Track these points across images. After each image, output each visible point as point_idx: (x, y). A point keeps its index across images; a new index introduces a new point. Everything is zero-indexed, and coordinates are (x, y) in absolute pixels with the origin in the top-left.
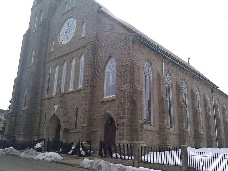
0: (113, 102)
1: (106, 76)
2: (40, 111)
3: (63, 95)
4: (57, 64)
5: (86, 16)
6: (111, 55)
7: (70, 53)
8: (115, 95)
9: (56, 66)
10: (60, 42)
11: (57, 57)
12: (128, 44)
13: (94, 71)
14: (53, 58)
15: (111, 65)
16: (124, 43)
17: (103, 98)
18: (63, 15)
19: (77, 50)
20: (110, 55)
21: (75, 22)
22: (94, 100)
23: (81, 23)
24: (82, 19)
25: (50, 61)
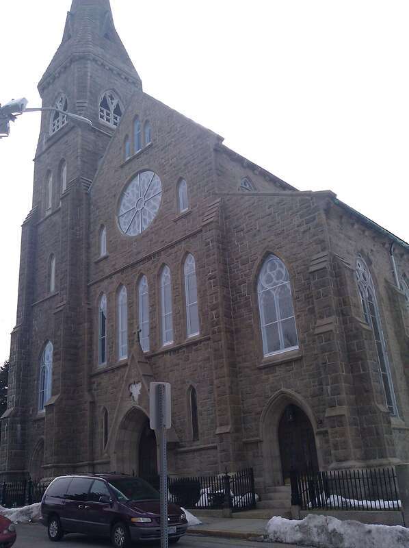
0: (294, 366)
1: (261, 302)
2: (91, 402)
3: (149, 357)
4: (121, 285)
5: (185, 165)
6: (271, 250)
7: (154, 255)
8: (297, 347)
9: (118, 290)
10: (122, 232)
11: (118, 267)
12: (314, 218)
13: (229, 293)
14: (108, 271)
15: (273, 274)
16: (301, 216)
17: (263, 358)
18: (122, 167)
19: (172, 246)
20: (267, 250)
21: (157, 180)
22: (240, 363)
23: (176, 182)
24: (176, 172)
25: (101, 280)
